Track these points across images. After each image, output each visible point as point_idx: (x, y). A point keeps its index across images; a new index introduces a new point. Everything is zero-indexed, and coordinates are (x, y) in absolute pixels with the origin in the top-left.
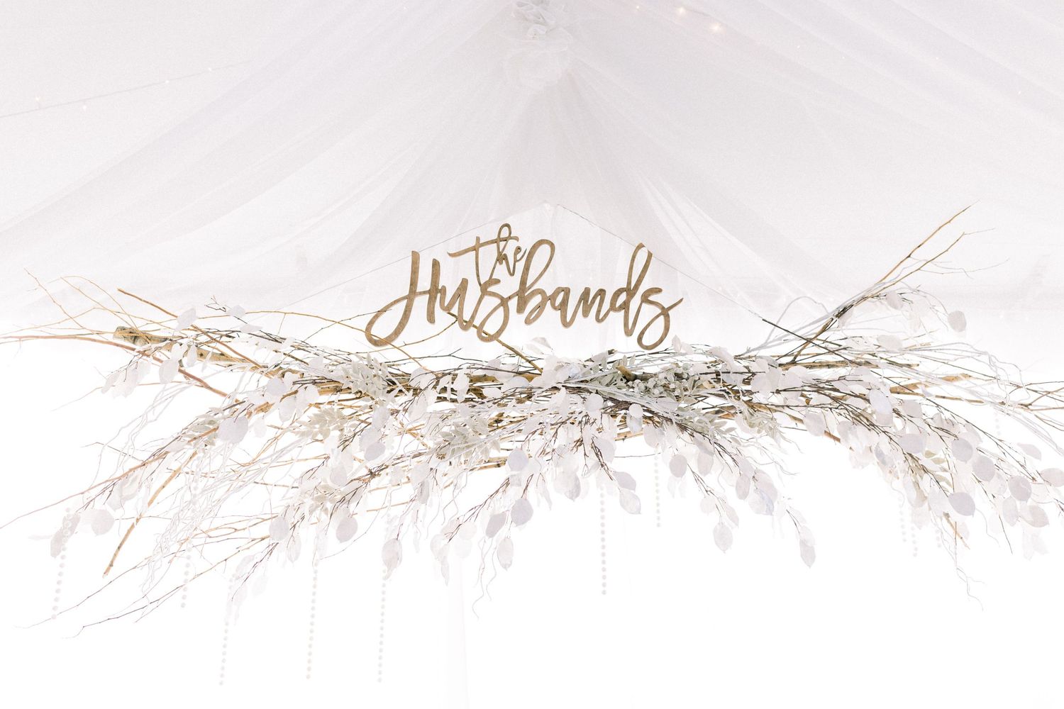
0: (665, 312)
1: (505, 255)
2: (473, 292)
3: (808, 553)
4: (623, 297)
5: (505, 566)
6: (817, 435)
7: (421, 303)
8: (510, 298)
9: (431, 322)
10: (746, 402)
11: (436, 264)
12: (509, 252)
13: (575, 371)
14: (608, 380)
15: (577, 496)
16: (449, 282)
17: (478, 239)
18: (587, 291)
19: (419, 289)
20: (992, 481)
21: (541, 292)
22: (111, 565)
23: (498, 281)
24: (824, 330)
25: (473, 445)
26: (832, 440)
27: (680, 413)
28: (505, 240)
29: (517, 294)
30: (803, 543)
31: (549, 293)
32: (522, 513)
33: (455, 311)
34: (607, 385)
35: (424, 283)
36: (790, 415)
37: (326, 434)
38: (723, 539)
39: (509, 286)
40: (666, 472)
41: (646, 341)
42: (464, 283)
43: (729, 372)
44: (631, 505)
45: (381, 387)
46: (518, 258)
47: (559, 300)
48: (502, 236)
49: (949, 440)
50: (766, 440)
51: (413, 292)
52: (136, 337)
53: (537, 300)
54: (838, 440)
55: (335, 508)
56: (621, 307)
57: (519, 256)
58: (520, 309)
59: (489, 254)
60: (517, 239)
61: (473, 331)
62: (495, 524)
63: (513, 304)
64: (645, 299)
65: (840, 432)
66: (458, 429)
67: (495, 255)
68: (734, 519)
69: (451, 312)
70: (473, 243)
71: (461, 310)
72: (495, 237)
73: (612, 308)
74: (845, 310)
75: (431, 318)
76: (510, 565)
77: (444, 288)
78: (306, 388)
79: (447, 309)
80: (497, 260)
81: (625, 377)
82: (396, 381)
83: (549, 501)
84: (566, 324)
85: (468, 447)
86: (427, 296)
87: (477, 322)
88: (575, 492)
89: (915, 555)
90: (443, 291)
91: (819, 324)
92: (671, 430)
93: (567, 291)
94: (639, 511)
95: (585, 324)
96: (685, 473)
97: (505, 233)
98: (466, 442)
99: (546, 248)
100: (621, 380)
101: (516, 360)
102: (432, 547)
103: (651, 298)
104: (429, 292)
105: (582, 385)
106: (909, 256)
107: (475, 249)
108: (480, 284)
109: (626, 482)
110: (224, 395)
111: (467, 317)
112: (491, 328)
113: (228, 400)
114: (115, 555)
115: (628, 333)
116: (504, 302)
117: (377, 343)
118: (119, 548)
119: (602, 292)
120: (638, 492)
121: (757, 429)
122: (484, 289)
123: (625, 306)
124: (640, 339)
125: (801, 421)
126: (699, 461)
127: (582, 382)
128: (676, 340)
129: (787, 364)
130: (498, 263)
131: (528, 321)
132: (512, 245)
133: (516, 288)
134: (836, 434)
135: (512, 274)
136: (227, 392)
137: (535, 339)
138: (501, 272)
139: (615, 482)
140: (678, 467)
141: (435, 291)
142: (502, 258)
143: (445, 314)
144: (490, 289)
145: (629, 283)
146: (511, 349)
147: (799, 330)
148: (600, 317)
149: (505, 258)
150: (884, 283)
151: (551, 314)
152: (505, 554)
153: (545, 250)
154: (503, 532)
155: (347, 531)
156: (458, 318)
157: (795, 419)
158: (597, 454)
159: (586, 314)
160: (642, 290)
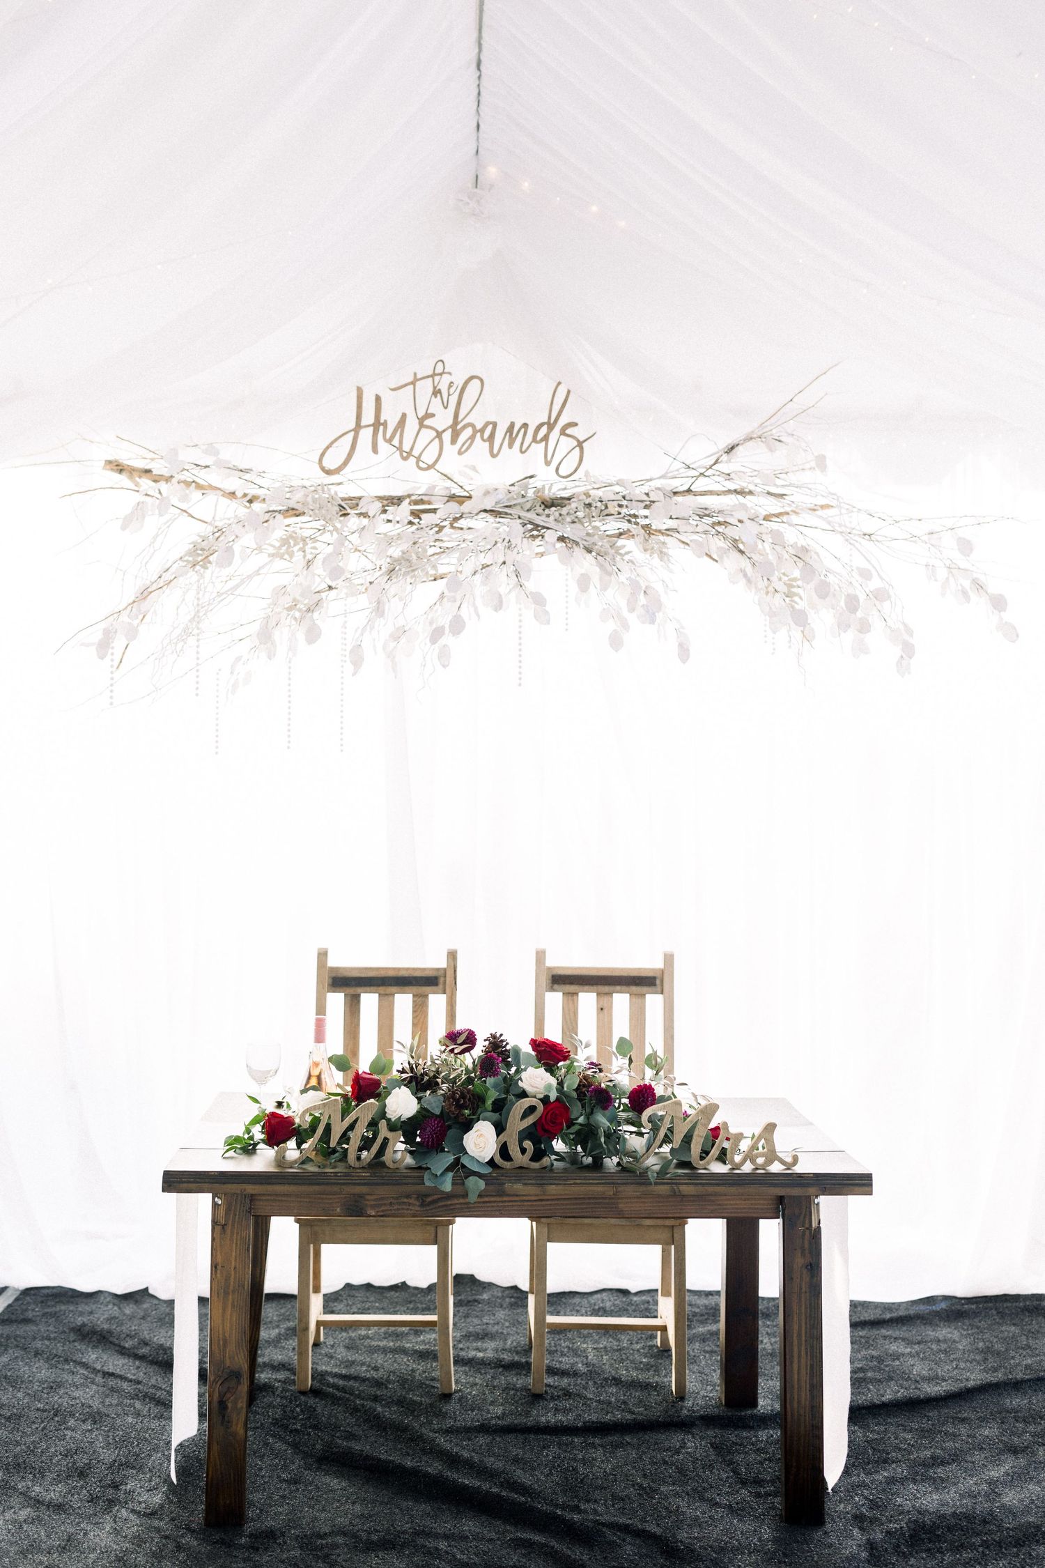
0: (580, 444)
1: (440, 390)
2: (412, 425)
3: (684, 652)
4: (544, 430)
5: (444, 666)
6: (699, 557)
7: (366, 435)
8: (444, 431)
9: (375, 453)
10: (643, 527)
11: (378, 399)
12: (443, 387)
13: (501, 495)
14: (528, 506)
15: (500, 609)
16: (390, 416)
17: (415, 374)
18: (512, 425)
19: (363, 423)
20: (826, 599)
21: (473, 426)
22: (121, 662)
23: (433, 415)
24: (716, 462)
25: (416, 569)
26: (712, 561)
27: (587, 538)
28: (441, 374)
29: (450, 427)
30: (681, 645)
31: (479, 427)
32: (457, 626)
33: (396, 442)
34: (528, 510)
35: (368, 418)
36: (679, 540)
37: (291, 555)
38: (616, 642)
39: (443, 420)
40: (574, 588)
41: (563, 472)
42: (404, 416)
43: (631, 500)
44: (543, 616)
45: (334, 513)
46: (451, 392)
47: (487, 432)
48: (437, 372)
49: (800, 564)
50: (656, 560)
51: (358, 427)
52: (121, 470)
53: (469, 431)
54: (717, 561)
55: (302, 618)
56: (542, 440)
57: (452, 390)
58: (454, 441)
59: (425, 387)
60: (450, 373)
61: (412, 460)
62: (437, 634)
63: (447, 436)
64: (563, 432)
65: (718, 556)
66: (404, 556)
67: (431, 390)
68: (625, 626)
69: (393, 443)
70: (411, 379)
71: (401, 442)
72: (431, 373)
73: (534, 440)
74: (732, 448)
75: (375, 450)
76: (448, 666)
77: (386, 421)
78: (274, 517)
79: (389, 441)
80: (433, 394)
81: (543, 503)
82: (345, 506)
83: (478, 615)
84: (493, 456)
85: (413, 571)
86: (372, 428)
87: (416, 453)
88: (499, 605)
89: (773, 653)
90: (385, 424)
91: (712, 457)
92: (579, 552)
93: (495, 425)
94: (548, 623)
95: (510, 455)
96: (589, 588)
97: (439, 369)
98: (411, 566)
99: (476, 382)
100: (540, 506)
101: (449, 484)
102: (384, 649)
103: (568, 432)
104: (373, 425)
105: (506, 510)
106: (791, 400)
107: (413, 383)
108: (418, 418)
109: (539, 600)
110: (206, 523)
111: (406, 447)
112: (429, 458)
113: (209, 527)
114: (124, 654)
115: (548, 463)
116: (439, 435)
117: (328, 472)
118: (126, 648)
119: (525, 426)
120: (547, 608)
121: (649, 552)
122: (421, 422)
123: (546, 438)
124: (557, 469)
125: (687, 544)
126: (601, 580)
127: (507, 506)
128: (587, 474)
129: (684, 491)
130: (433, 396)
131: (460, 453)
132: (446, 380)
133: (450, 422)
134: (715, 557)
135: (446, 408)
136: (208, 520)
137: (466, 466)
138: (436, 403)
139: (530, 600)
140: (584, 583)
141: (378, 424)
142: (436, 392)
143: (387, 445)
144: (427, 422)
145: (550, 418)
146: (445, 476)
147: (693, 463)
148: (523, 450)
149: (440, 391)
150: (766, 427)
151: (480, 446)
152: (444, 658)
153: (475, 385)
154: (443, 641)
155: (313, 635)
156: (400, 449)
157: (683, 542)
158: (517, 576)
159: (511, 446)
160: (561, 423)
